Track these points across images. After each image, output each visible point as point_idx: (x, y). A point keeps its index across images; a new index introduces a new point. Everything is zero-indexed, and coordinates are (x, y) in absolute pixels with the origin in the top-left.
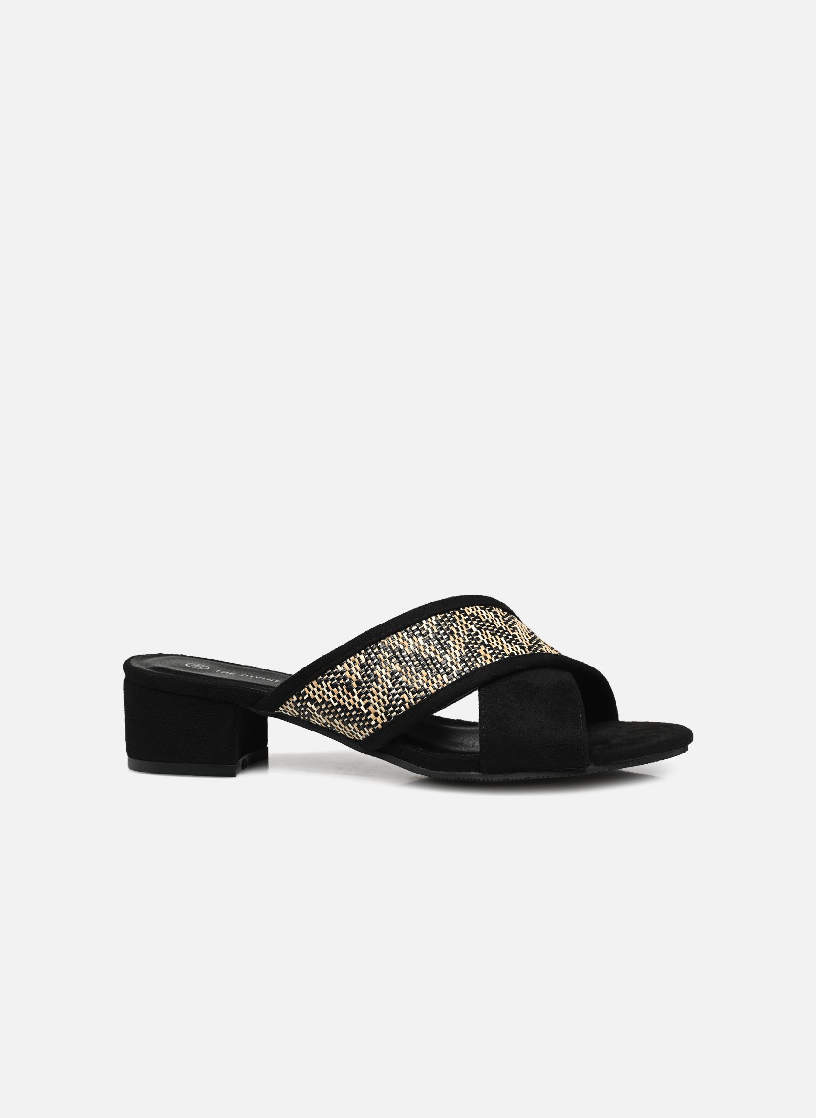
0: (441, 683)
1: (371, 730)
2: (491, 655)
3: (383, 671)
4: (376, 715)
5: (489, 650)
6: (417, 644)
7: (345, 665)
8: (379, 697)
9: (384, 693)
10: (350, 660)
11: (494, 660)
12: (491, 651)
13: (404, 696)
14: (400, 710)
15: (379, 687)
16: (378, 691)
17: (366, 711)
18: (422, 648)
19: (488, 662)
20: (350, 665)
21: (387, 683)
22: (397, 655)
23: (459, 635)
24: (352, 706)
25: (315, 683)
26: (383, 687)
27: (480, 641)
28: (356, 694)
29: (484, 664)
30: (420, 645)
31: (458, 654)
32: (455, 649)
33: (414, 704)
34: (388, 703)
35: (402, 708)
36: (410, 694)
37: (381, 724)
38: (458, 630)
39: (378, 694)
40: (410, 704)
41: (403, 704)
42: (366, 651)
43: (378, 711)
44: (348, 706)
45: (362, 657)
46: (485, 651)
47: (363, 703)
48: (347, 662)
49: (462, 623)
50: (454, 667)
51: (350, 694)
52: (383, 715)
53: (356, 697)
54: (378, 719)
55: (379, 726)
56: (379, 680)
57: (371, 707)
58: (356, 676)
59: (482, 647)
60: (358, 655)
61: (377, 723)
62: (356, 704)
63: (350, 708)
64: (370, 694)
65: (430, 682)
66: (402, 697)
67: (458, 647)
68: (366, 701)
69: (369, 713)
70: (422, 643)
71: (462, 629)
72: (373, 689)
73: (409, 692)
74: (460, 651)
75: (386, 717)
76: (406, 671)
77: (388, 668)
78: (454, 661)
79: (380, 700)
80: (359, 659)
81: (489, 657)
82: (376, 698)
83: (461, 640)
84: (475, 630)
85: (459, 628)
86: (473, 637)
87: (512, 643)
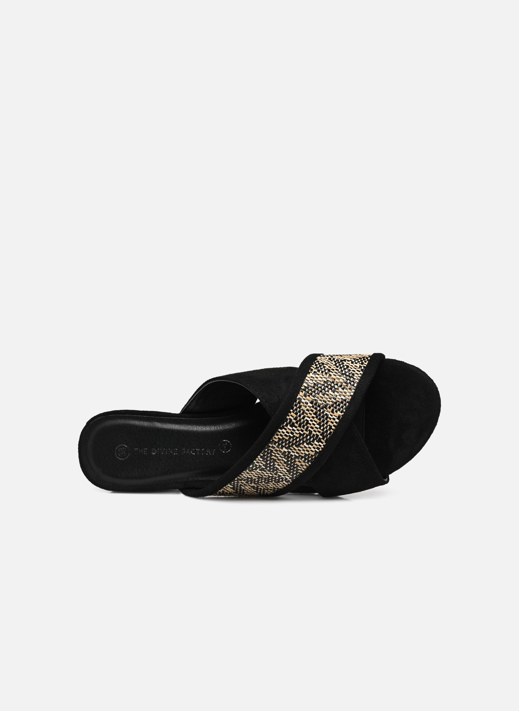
2: (304, 462)
5: (301, 459)
11: (307, 465)
12: (303, 459)
18: (261, 474)
19: (305, 467)
23: (279, 459)
27: (294, 456)
29: (303, 470)
30: (259, 473)
38: (277, 457)
46: (299, 462)
49: (276, 451)
50: (286, 477)
59: (297, 460)
67: (282, 467)
71: (279, 454)
74: (285, 468)
78: (285, 474)
81: (303, 464)
83: (283, 462)
84: (286, 450)
85: (277, 455)
86: (288, 456)
87: (312, 443)
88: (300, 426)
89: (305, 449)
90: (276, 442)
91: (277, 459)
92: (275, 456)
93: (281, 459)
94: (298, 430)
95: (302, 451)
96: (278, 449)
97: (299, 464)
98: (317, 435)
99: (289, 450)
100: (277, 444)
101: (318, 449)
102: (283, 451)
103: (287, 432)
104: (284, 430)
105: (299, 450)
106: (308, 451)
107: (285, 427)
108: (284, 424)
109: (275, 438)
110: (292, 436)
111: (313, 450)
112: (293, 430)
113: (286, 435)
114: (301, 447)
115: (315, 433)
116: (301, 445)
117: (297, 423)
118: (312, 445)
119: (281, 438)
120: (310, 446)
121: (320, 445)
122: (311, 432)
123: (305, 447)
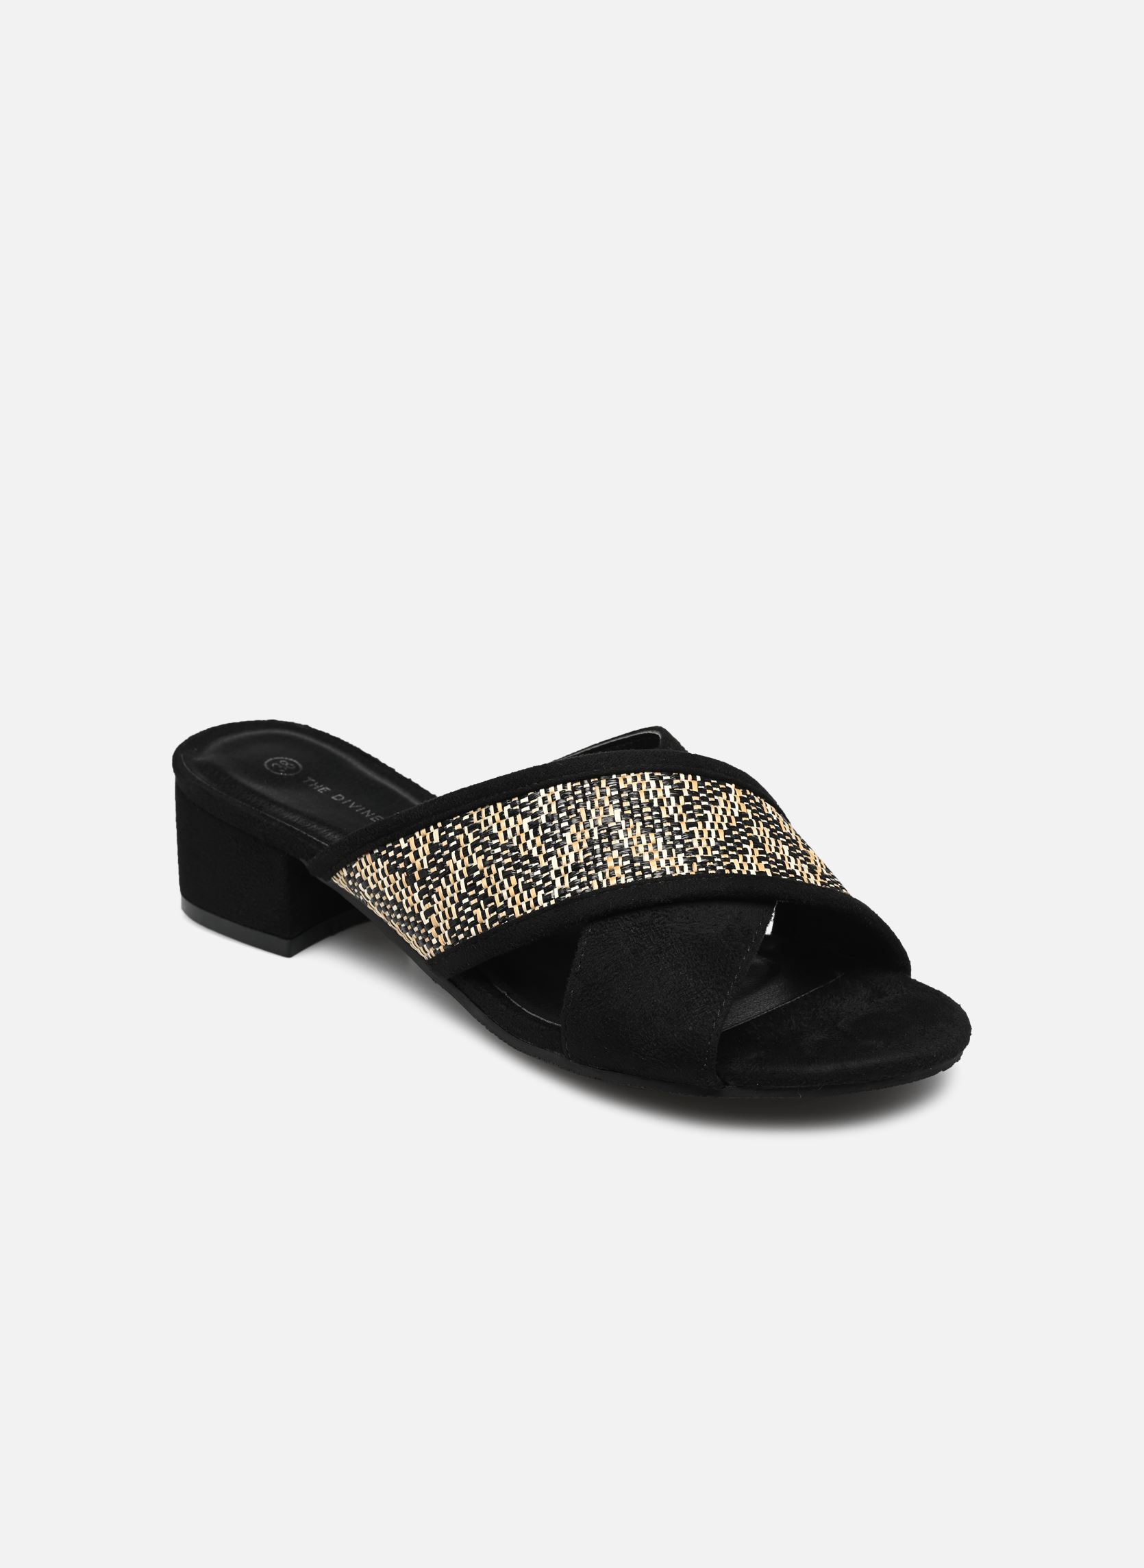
0: (532, 904)
1: (432, 950)
2: (623, 869)
3: (459, 863)
4: (438, 931)
5: (624, 860)
6: (518, 830)
7: (411, 840)
8: (445, 905)
9: (452, 900)
10: (420, 835)
11: (623, 881)
12: (627, 863)
13: (478, 912)
14: (469, 933)
15: (448, 888)
16: (445, 895)
17: (426, 922)
18: (523, 837)
19: (613, 882)
20: (417, 844)
21: (459, 885)
22: (485, 841)
23: (587, 825)
24: (410, 908)
25: (369, 857)
26: (453, 890)
27: (617, 842)
28: (418, 890)
29: (605, 885)
30: (522, 831)
31: (572, 860)
32: (571, 849)
33: (488, 927)
34: (455, 917)
35: (472, 930)
36: (487, 911)
37: (444, 947)
38: (589, 817)
39: (444, 899)
40: (483, 926)
41: (474, 923)
42: (444, 825)
43: (441, 925)
44: (405, 906)
45: (436, 833)
46: (616, 860)
47: (424, 908)
48: (415, 837)
49: (601, 804)
50: (558, 881)
51: (409, 888)
52: (446, 932)
53: (416, 895)
54: (441, 937)
55: (441, 948)
56: (451, 876)
57: (433, 917)
58: (422, 862)
59: (615, 853)
60: (432, 828)
61: (439, 944)
62: (416, 906)
63: (408, 910)
64: (434, 896)
65: (517, 897)
66: (474, 912)
67: (576, 847)
68: (429, 905)
69: (430, 925)
70: (526, 828)
71: (597, 814)
72: (439, 889)
73: (486, 907)
74: (576, 855)
75: (450, 938)
76: (490, 872)
77: (466, 859)
78: (562, 871)
79: (446, 910)
80: (431, 835)
81: (618, 872)
82: (441, 903)
83: (587, 835)
84: (618, 818)
85: (593, 812)
86: (608, 833)
87: (674, 851)
88: (685, 808)
89: (651, 848)
90: (619, 787)
91: (584, 819)
92: (588, 812)
93: (592, 827)
94: (676, 810)
95: (641, 849)
96: (607, 803)
97: (610, 864)
98: (696, 851)
99: (623, 823)
100: (616, 793)
101: (673, 869)
102: (611, 814)
103: (655, 793)
104: (653, 784)
105: (639, 839)
106: (651, 856)
107: (661, 782)
108: (665, 778)
109: (625, 780)
110: (656, 804)
111: (663, 864)
112: (668, 800)
113: (647, 794)
114: (648, 838)
115: (696, 844)
116: (652, 836)
117: (687, 799)
118: (670, 854)
119: (635, 789)
120: (665, 853)
121: (682, 869)
122: (692, 835)
123: (655, 845)
